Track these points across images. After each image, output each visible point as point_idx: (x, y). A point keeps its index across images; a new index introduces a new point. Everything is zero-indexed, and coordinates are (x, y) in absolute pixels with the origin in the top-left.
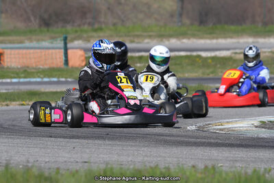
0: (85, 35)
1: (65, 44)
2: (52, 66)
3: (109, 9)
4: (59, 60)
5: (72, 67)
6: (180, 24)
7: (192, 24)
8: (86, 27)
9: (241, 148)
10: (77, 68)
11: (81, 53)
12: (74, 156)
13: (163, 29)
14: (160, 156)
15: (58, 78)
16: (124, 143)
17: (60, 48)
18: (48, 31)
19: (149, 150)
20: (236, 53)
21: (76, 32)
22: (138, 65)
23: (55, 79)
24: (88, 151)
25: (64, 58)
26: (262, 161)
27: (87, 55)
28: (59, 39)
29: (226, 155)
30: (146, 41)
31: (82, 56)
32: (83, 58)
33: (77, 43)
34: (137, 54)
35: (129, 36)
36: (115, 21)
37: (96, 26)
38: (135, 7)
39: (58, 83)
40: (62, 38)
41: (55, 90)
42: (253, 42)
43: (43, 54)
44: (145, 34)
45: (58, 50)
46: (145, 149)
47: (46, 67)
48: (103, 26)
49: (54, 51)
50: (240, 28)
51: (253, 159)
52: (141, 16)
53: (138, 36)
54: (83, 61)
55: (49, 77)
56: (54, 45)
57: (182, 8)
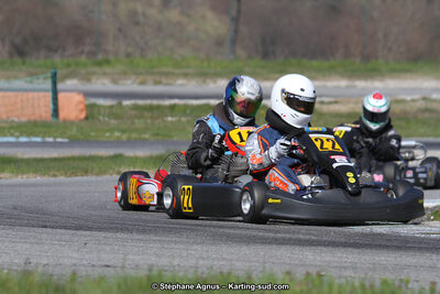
0: (83, 71)
1: (54, 84)
2: (33, 118)
3: (120, 30)
4: (44, 109)
5: (65, 121)
6: (232, 57)
7: (250, 57)
8: (83, 59)
9: (350, 249)
10: (72, 123)
11: (78, 98)
12: (87, 257)
13: (206, 64)
14: (224, 259)
15: (43, 137)
16: (163, 238)
17: (45, 90)
18: (24, 64)
19: (205, 248)
20: (322, 103)
21: (68, 65)
22: (170, 119)
23: (38, 139)
24: (108, 248)
25: (51, 106)
26: (385, 268)
27: (87, 102)
28: (41, 77)
29: (327, 259)
30: (180, 82)
31: (81, 103)
32: (82, 106)
33: (71, 83)
34: (168, 102)
35: (152, 74)
36: (130, 50)
37: (100, 57)
38: (159, 29)
39: (44, 144)
40: (49, 75)
41: (39, 156)
42: (348, 87)
43: (19, 99)
44: (177, 71)
45: (41, 94)
46: (199, 247)
47: (24, 119)
48: (112, 58)
49: (36, 94)
50: (325, 64)
51: (371, 266)
52: (170, 43)
53: (167, 74)
54: (82, 110)
55: (28, 135)
56: (35, 86)
57: (236, 31)
